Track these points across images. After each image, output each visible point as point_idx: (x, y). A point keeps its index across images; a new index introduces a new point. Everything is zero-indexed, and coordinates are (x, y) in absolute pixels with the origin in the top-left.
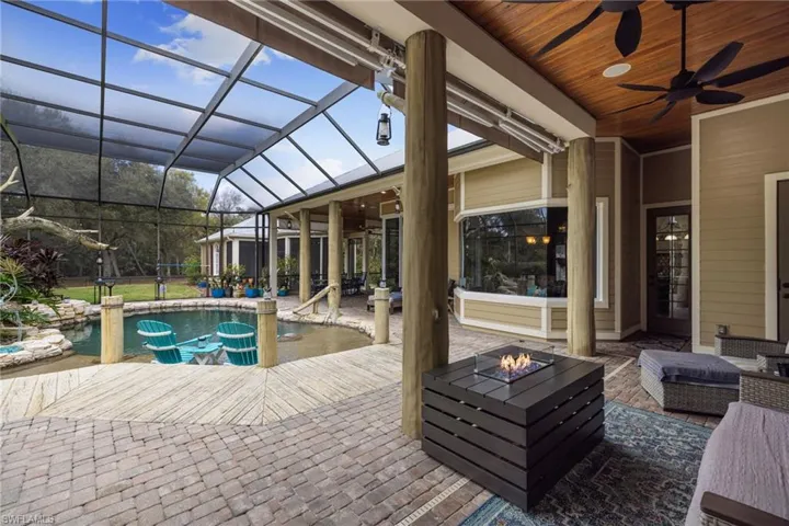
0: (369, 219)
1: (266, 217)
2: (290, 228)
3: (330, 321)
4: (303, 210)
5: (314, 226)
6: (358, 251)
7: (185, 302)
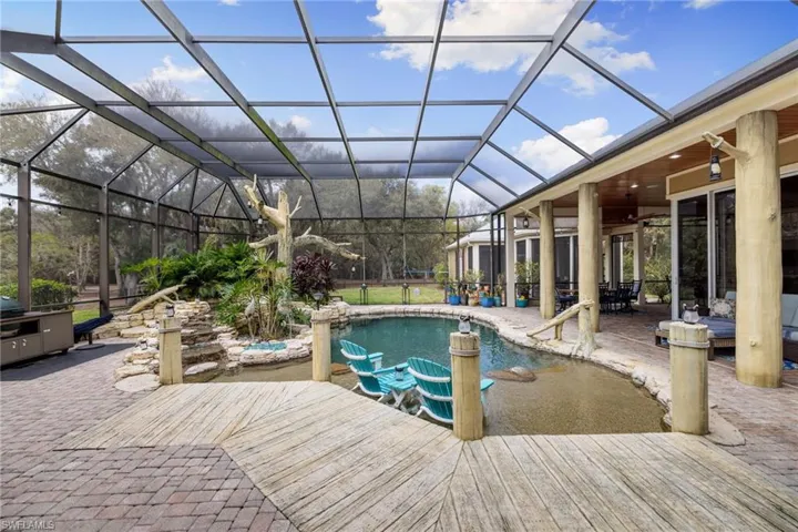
0: (645, 205)
1: (502, 219)
2: (526, 227)
3: (580, 354)
4: (544, 202)
5: (559, 222)
6: (626, 251)
7: (424, 308)
